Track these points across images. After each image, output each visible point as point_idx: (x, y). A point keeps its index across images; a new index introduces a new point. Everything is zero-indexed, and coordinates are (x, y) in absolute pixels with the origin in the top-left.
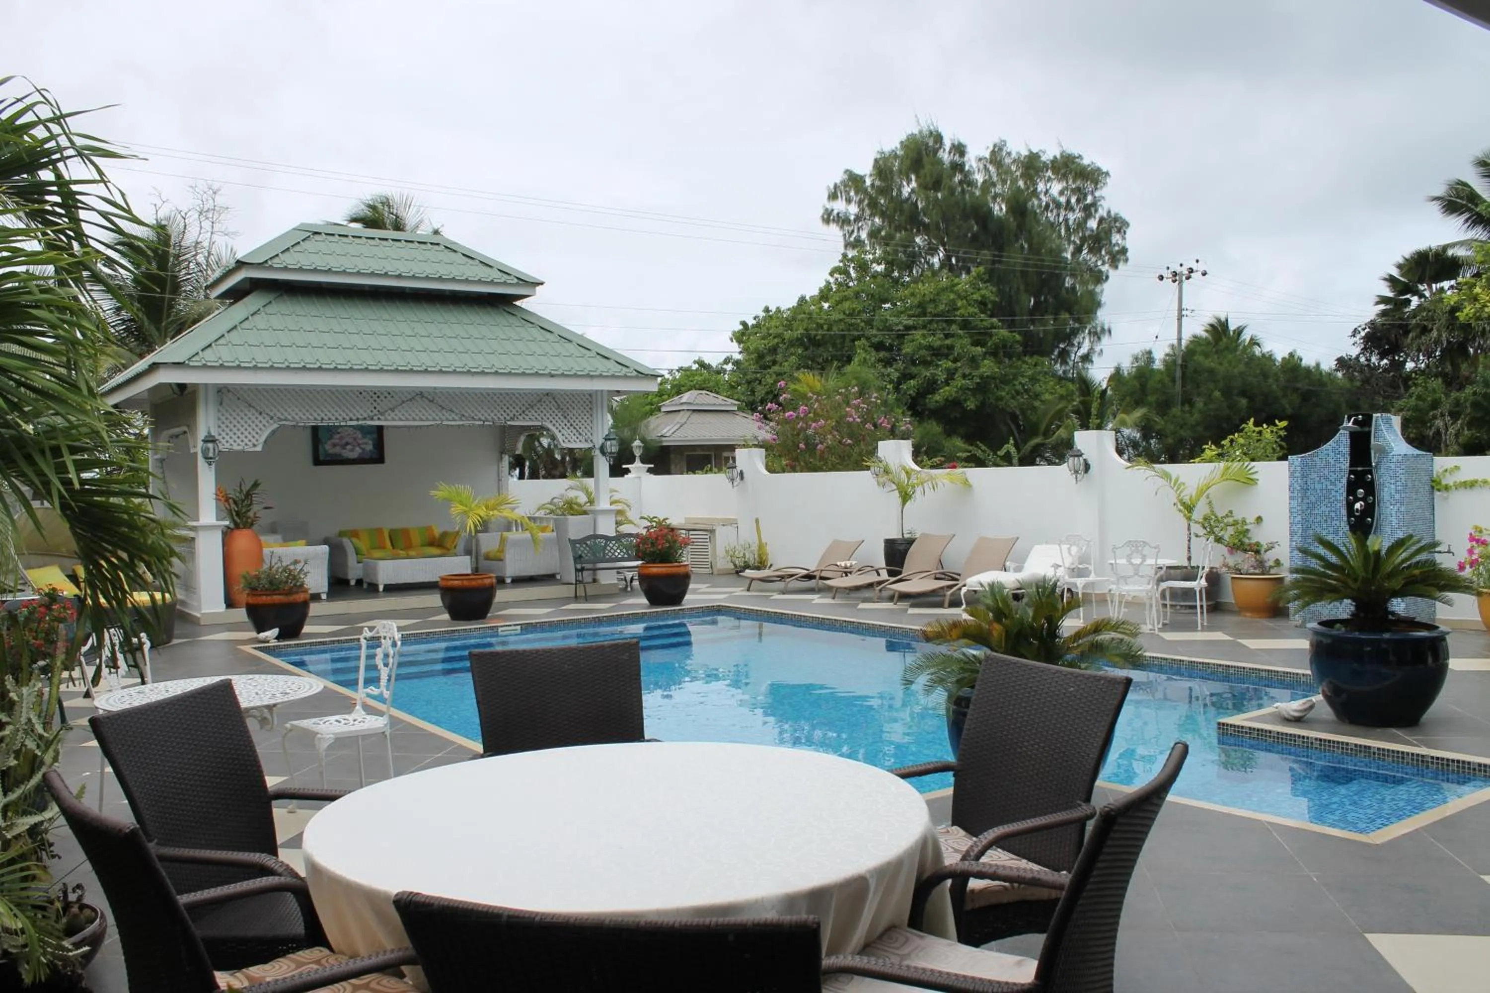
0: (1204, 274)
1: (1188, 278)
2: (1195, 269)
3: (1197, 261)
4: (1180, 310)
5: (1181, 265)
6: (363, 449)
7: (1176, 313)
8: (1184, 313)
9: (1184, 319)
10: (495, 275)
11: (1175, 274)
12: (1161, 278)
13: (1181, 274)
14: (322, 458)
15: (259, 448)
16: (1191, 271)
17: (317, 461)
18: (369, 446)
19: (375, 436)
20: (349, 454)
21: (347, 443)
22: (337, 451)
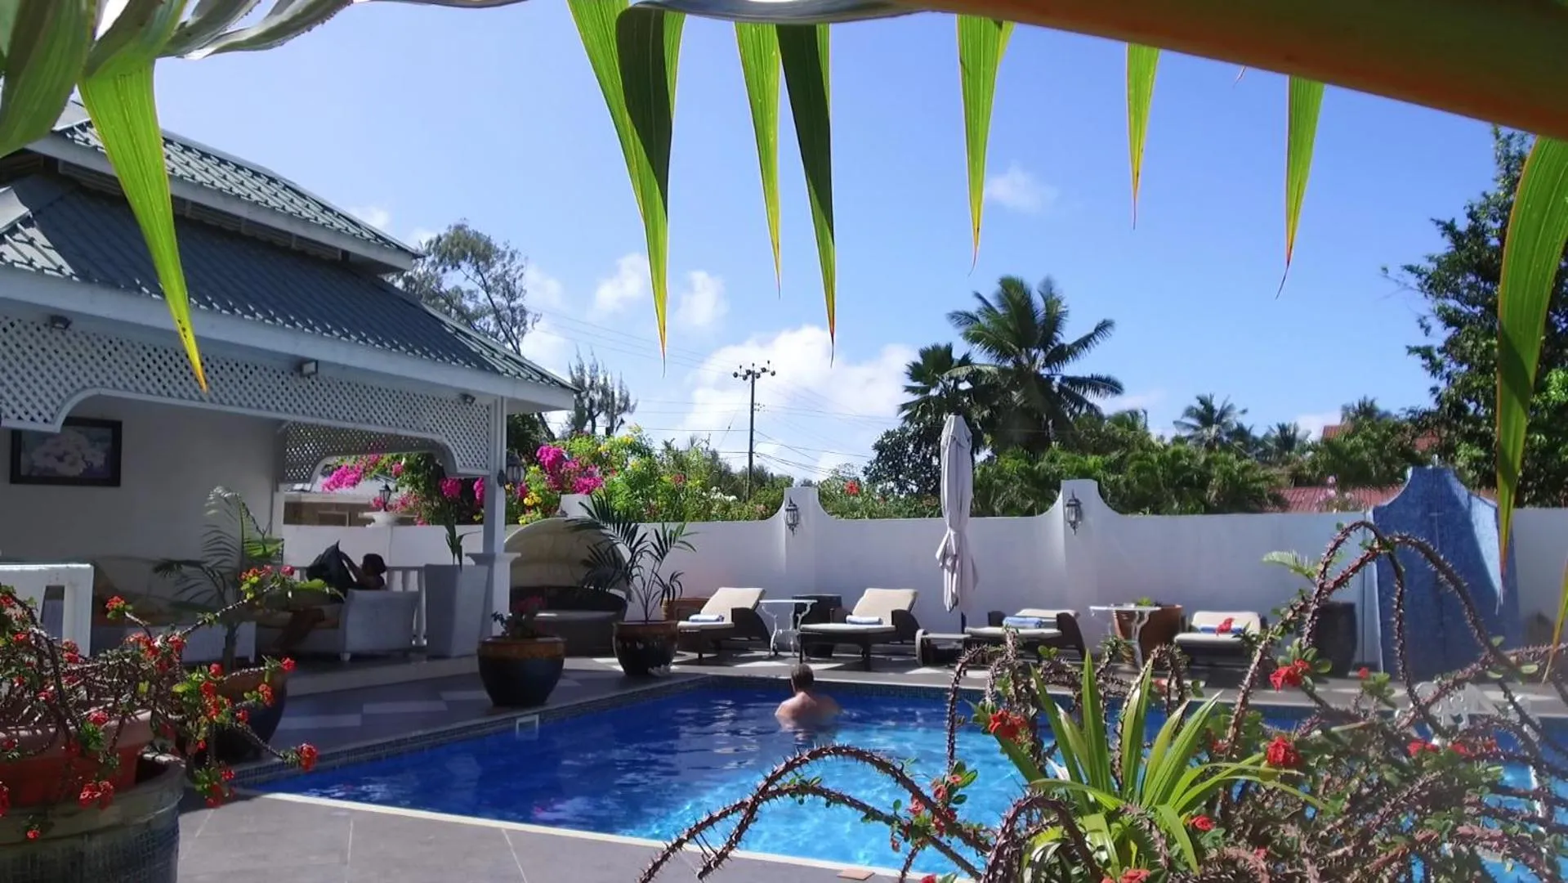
1: (758, 377)
2: (767, 369)
4: (753, 404)
6: (89, 464)
8: (755, 407)
11: (749, 372)
12: (736, 375)
13: (754, 373)
14: (24, 471)
16: (763, 370)
17: (16, 477)
18: (98, 460)
19: (108, 445)
20: (65, 469)
21: (66, 453)
22: (51, 463)
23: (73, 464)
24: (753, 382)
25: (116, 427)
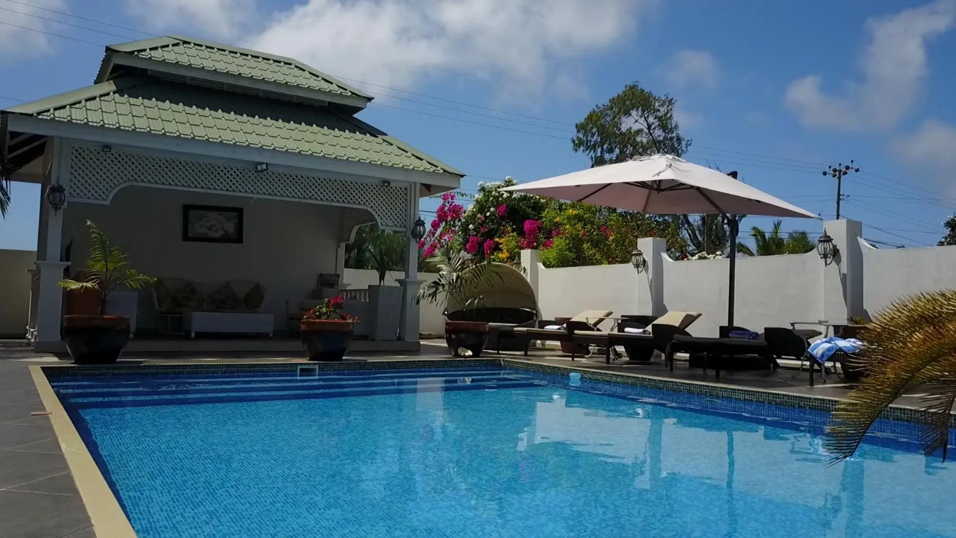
0: (857, 170)
1: (845, 173)
2: (850, 167)
3: (852, 162)
4: (839, 195)
5: (840, 165)
6: (226, 231)
7: (836, 198)
8: (841, 197)
9: (841, 202)
10: (334, 88)
11: (835, 170)
12: (825, 173)
13: (840, 171)
14: (190, 235)
15: (108, 203)
16: (847, 168)
17: (186, 237)
18: (230, 227)
19: (236, 221)
20: (213, 234)
21: (213, 226)
22: (204, 230)
23: (216, 231)
24: (839, 178)
25: (240, 211)
